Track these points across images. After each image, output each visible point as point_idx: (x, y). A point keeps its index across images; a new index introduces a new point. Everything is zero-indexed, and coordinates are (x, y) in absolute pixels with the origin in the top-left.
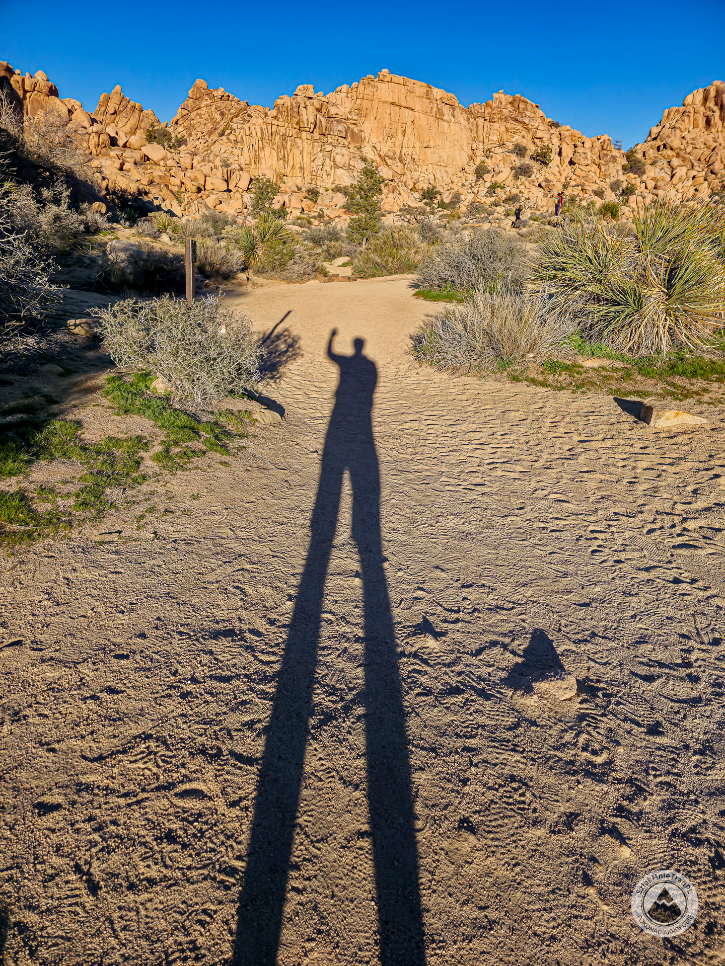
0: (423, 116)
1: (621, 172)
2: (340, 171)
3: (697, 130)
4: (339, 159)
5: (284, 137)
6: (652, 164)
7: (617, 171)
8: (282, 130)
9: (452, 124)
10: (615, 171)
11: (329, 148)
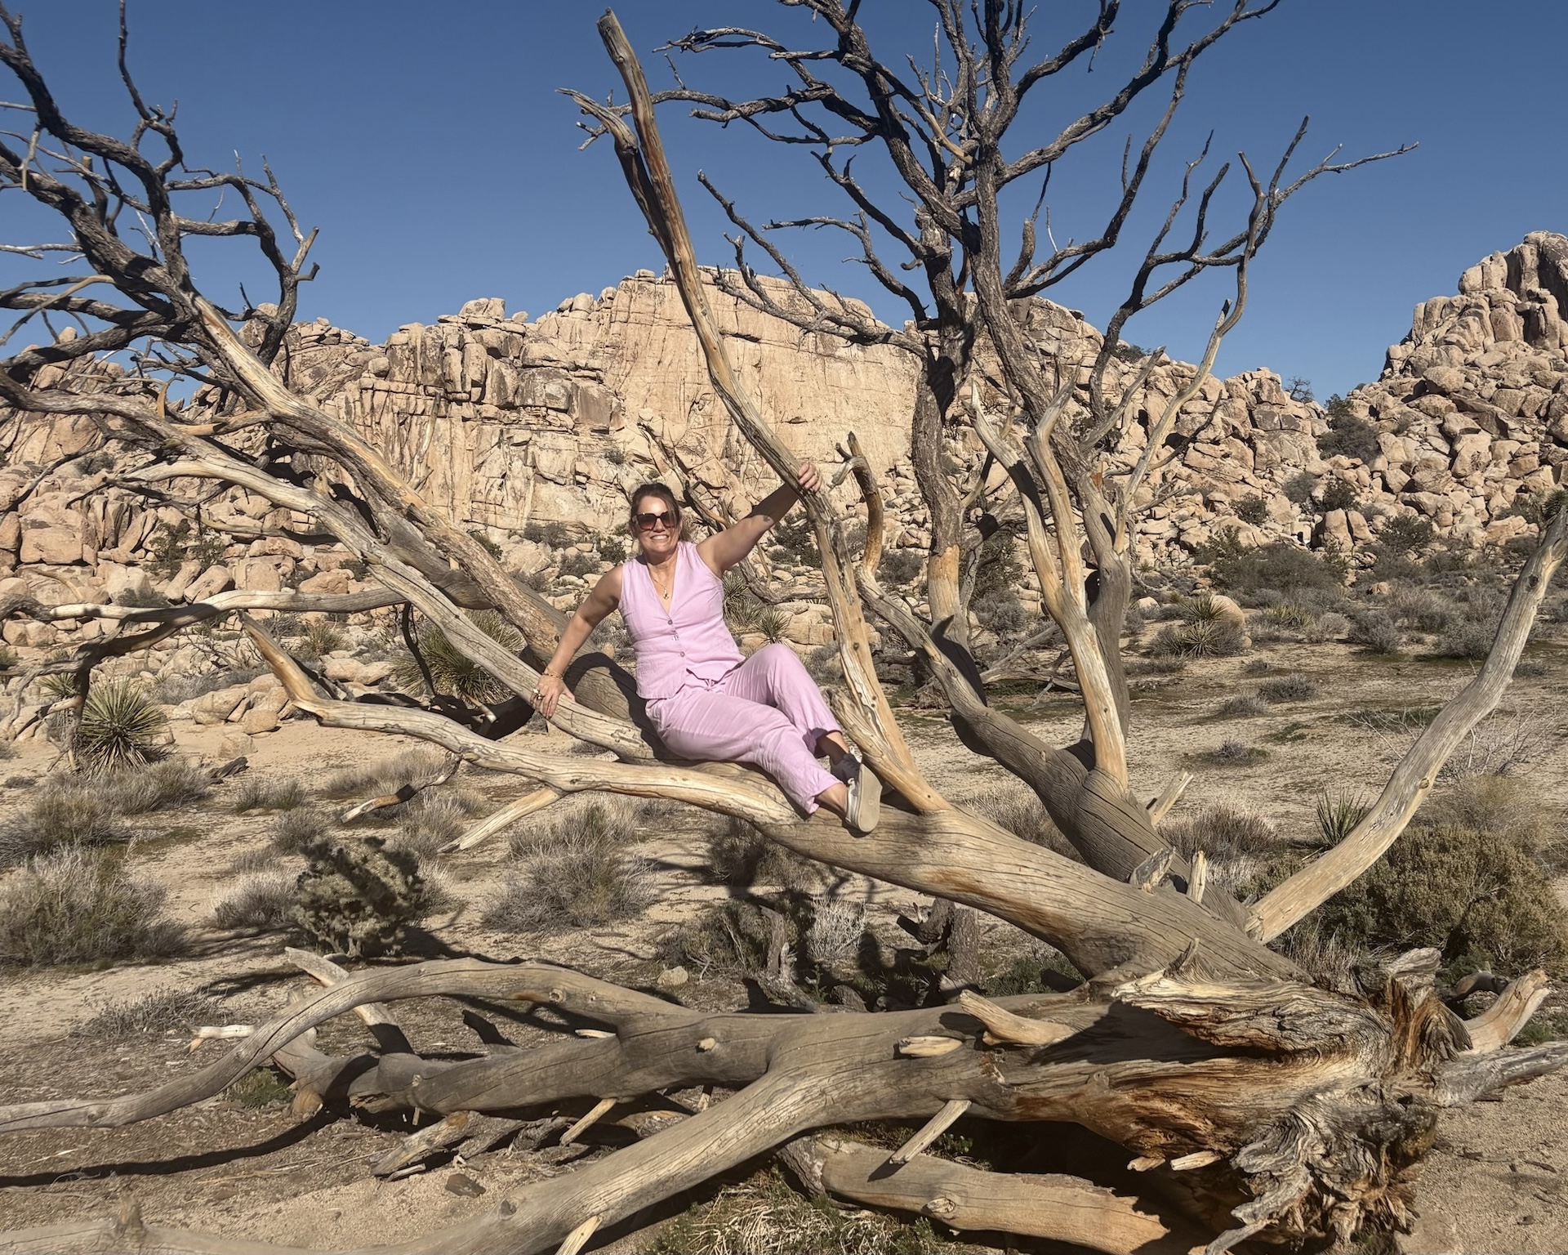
0: (782, 354)
1: (1315, 454)
2: (547, 491)
3: (1507, 345)
4: (546, 462)
5: (404, 419)
6: (1396, 433)
7: (1305, 453)
8: (400, 401)
9: (859, 367)
10: (1298, 452)
11: (520, 436)
